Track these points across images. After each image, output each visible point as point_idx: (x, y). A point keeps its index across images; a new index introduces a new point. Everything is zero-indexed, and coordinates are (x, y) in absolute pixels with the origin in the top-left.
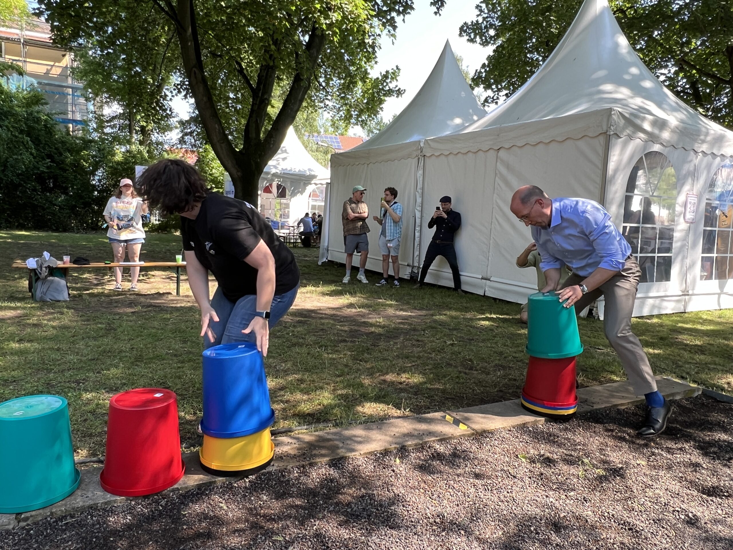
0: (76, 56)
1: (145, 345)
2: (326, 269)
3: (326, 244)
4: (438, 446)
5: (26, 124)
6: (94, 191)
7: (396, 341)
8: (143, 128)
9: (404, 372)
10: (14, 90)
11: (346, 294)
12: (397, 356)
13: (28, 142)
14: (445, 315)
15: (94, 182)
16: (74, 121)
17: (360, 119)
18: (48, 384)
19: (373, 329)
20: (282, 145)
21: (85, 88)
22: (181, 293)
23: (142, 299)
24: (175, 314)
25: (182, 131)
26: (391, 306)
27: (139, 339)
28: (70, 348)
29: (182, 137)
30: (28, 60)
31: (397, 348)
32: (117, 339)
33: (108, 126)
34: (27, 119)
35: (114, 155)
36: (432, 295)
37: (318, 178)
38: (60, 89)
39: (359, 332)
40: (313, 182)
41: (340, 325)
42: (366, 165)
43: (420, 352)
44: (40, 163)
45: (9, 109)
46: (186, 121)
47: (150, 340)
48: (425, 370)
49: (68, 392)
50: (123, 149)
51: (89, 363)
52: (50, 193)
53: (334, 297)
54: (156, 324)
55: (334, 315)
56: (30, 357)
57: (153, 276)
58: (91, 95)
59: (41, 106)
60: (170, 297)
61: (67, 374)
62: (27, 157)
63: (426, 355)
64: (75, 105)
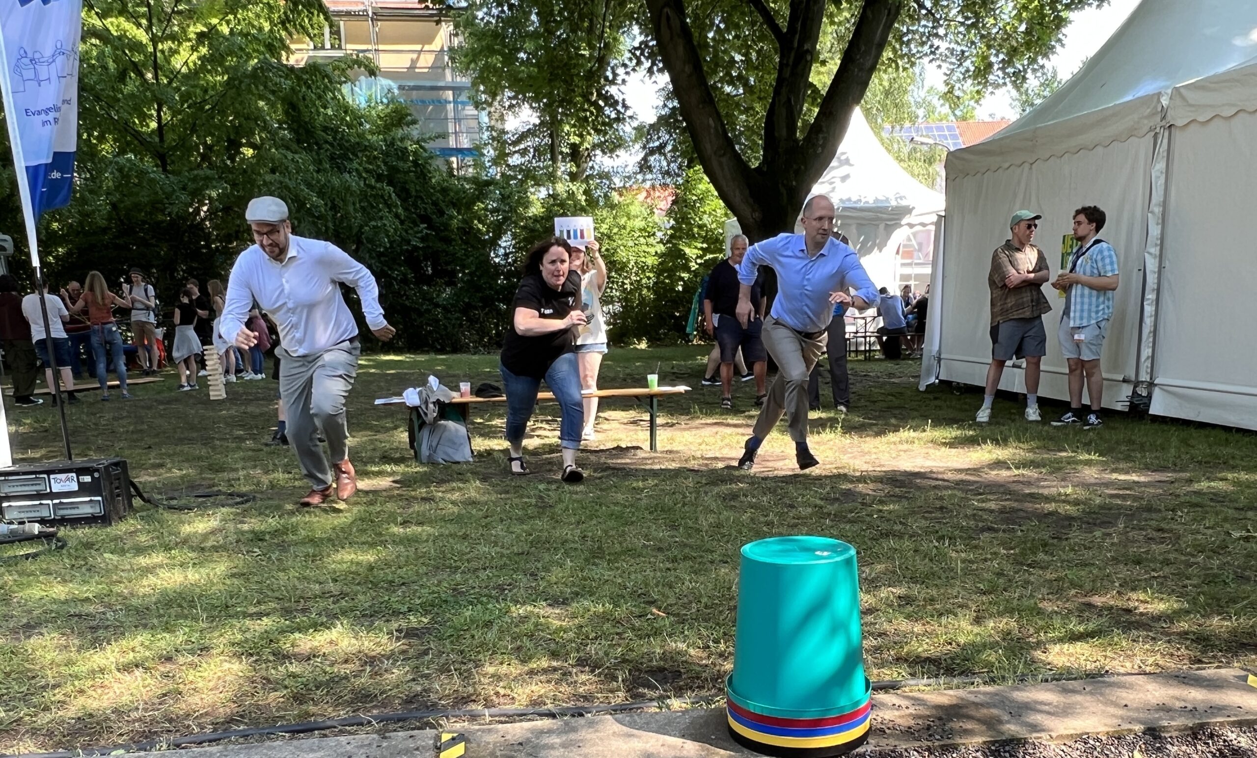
0: (456, 26)
1: (606, 532)
2: (936, 399)
3: (936, 348)
4: (1232, 736)
5: (386, 163)
6: (498, 276)
7: (1108, 531)
8: (574, 148)
9: (1134, 589)
10: (363, 105)
11: (985, 442)
12: (1113, 558)
13: (390, 195)
14: (1221, 480)
15: (497, 260)
16: (459, 151)
17: (1010, 70)
18: (454, 590)
19: (1051, 507)
20: (841, 148)
21: (474, 84)
22: (659, 446)
23: (593, 458)
24: (651, 482)
25: (644, 147)
26: (1088, 463)
27: (594, 522)
28: (482, 535)
29: (645, 159)
30: (381, 47)
31: (1112, 544)
32: (556, 521)
33: (515, 152)
34: (386, 154)
35: (527, 204)
36: (1185, 442)
37: (914, 212)
38: (434, 94)
39: (1022, 514)
40: (903, 222)
41: (978, 501)
42: (1027, 166)
43: (1169, 552)
44: (410, 231)
45: (357, 140)
46: (651, 126)
47: (612, 523)
48: (1185, 586)
49: (488, 603)
50: (543, 193)
51: (516, 558)
52: (429, 285)
53: (960, 450)
54: (620, 497)
55: (962, 481)
56: (423, 548)
57: (606, 419)
58: (483, 97)
59: (405, 128)
60: (640, 454)
61: (483, 575)
62: (389, 223)
63: (1183, 558)
64: (460, 120)
